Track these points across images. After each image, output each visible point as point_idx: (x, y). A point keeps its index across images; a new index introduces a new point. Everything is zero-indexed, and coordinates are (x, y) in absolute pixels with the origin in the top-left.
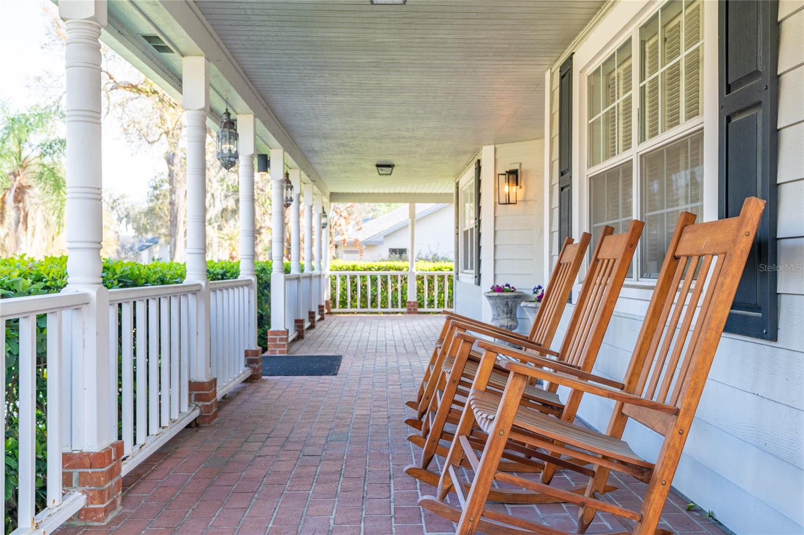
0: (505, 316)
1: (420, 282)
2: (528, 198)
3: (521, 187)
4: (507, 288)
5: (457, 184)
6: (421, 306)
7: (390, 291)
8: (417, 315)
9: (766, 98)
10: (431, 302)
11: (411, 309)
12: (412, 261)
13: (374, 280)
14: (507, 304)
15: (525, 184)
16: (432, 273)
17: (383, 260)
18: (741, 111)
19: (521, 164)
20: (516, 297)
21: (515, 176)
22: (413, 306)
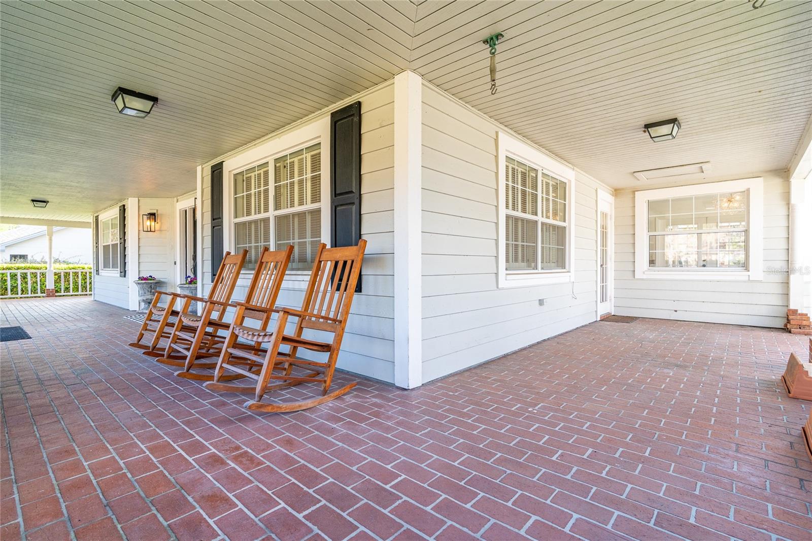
0: (149, 293)
1: (57, 277)
2: (162, 229)
3: (158, 223)
4: (150, 278)
5: (97, 218)
6: (57, 291)
7: (29, 282)
8: (55, 297)
9: (357, 202)
10: (67, 289)
11: (50, 294)
12: (50, 263)
13: (14, 276)
14: (151, 287)
15: (161, 221)
16: (68, 271)
17: (6, 263)
18: (342, 205)
19: (157, 210)
20: (156, 283)
21: (154, 217)
22: (51, 292)
